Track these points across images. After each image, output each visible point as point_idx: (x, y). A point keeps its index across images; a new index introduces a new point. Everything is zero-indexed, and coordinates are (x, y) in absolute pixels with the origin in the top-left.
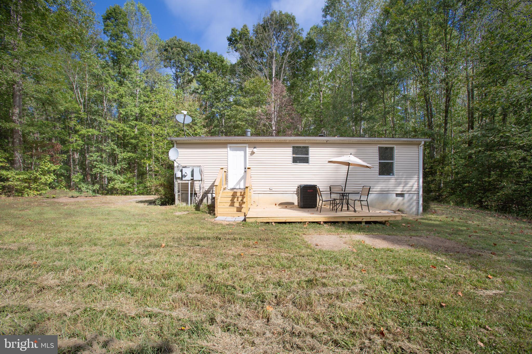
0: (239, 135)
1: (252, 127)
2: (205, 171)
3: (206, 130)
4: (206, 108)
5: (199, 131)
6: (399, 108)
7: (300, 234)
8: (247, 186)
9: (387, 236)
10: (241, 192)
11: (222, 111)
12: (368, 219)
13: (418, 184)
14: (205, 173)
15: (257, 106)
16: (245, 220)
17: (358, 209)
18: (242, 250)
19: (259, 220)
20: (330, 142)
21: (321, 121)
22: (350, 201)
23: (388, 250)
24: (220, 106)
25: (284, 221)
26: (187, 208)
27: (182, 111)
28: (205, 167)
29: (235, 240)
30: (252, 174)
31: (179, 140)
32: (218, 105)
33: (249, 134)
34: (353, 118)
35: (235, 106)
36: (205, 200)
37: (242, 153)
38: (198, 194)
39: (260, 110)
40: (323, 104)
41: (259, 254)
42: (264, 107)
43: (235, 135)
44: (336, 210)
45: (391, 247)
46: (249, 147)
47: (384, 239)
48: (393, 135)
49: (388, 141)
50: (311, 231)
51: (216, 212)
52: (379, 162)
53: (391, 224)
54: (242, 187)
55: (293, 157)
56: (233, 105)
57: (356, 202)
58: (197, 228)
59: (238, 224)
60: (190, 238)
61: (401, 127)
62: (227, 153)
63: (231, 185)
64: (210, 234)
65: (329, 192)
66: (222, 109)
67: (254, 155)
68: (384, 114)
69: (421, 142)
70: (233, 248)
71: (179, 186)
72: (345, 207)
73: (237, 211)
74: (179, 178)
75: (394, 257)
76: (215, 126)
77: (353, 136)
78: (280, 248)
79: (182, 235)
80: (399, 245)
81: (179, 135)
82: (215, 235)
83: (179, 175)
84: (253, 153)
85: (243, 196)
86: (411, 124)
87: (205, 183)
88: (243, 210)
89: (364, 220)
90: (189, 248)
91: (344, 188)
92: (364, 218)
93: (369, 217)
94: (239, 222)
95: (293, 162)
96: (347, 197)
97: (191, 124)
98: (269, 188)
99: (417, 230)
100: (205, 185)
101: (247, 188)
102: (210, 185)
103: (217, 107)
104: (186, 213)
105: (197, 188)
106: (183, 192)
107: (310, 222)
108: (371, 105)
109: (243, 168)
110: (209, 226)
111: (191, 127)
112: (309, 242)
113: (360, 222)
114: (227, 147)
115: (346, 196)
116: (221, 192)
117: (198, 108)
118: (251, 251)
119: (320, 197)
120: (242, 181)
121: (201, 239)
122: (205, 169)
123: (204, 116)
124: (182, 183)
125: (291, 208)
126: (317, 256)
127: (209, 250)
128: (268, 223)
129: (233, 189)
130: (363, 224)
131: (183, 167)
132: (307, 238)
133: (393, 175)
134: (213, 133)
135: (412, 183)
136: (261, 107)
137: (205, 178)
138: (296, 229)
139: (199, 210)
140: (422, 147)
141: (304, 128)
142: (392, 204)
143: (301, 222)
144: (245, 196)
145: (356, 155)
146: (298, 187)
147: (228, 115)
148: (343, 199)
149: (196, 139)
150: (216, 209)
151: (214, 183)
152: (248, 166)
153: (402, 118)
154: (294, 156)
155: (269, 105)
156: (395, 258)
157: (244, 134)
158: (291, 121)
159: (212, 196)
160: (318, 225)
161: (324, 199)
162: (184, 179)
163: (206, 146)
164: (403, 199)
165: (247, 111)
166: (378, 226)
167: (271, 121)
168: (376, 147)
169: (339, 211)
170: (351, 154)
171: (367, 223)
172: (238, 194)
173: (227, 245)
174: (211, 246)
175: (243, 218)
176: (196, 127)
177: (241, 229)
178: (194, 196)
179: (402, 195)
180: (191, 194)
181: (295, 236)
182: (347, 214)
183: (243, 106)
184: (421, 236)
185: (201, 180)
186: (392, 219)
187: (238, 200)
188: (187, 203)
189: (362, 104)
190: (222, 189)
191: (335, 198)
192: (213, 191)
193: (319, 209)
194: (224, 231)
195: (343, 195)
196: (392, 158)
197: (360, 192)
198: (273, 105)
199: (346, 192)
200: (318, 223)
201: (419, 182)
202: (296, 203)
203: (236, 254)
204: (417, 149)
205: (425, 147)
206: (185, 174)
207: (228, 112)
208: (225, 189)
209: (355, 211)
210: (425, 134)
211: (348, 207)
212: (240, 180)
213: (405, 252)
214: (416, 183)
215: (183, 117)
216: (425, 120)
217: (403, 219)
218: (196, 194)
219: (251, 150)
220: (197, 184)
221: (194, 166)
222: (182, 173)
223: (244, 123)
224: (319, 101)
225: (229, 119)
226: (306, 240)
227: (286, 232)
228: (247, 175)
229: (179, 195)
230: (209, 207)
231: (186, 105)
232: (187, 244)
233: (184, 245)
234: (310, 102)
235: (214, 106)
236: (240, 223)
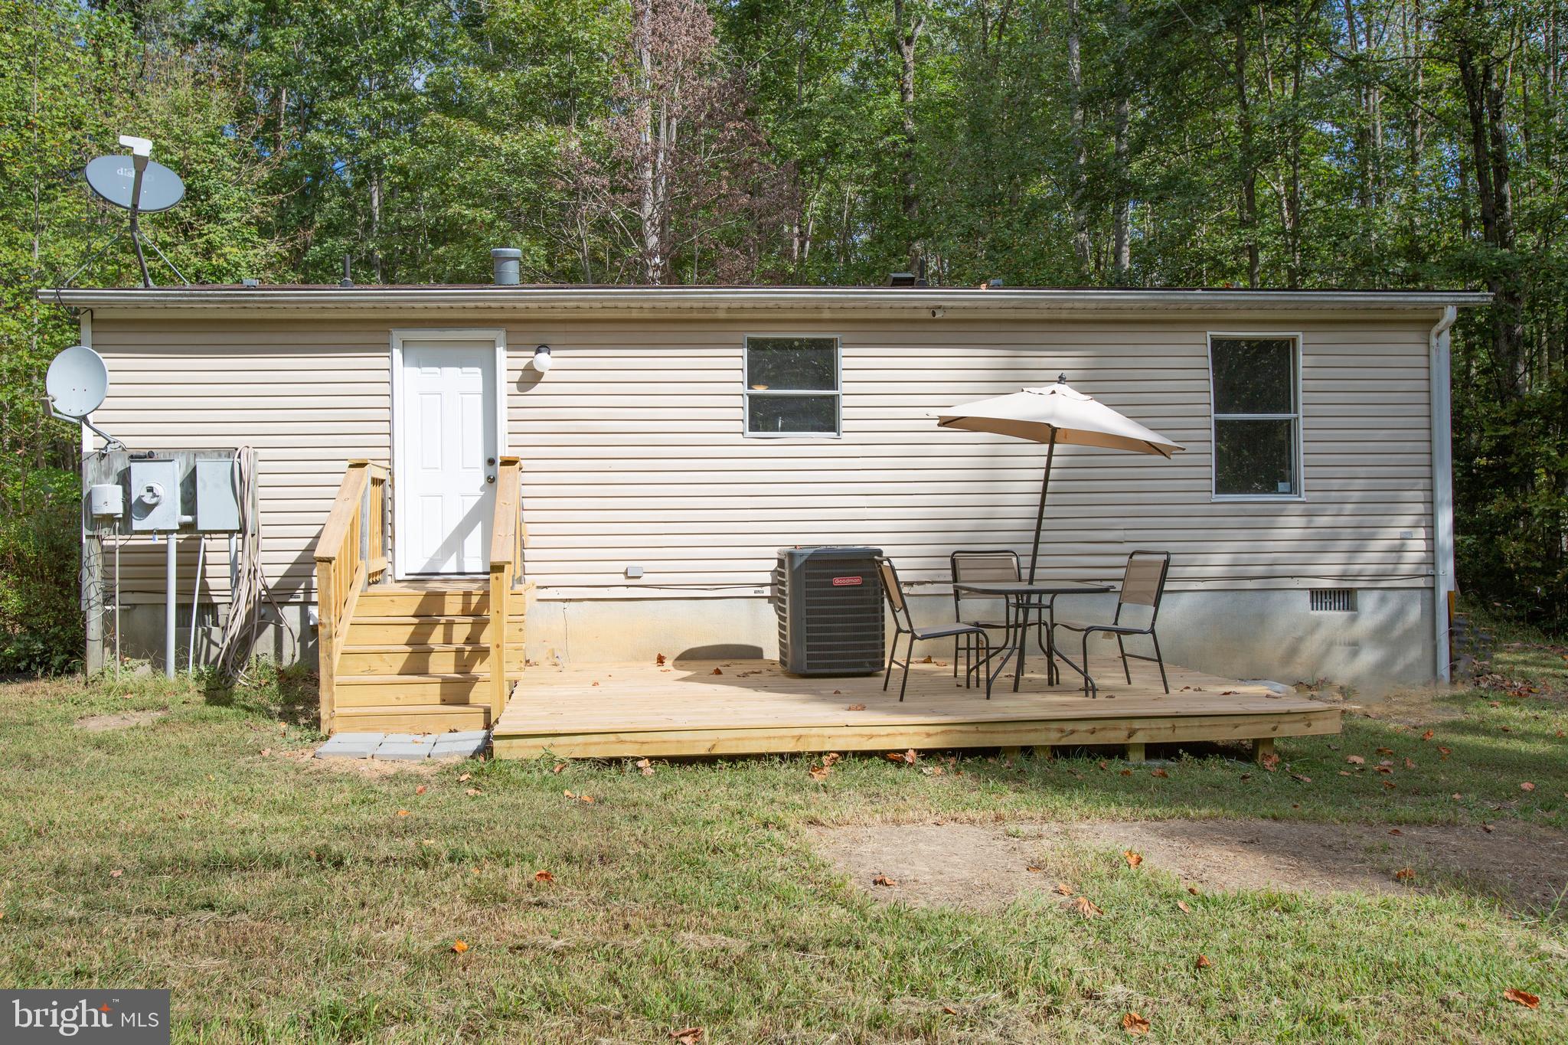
0: (458, 279)
1: (534, 233)
2: (263, 479)
3: (273, 247)
4: (271, 125)
5: (233, 252)
6: (1328, 128)
7: (791, 820)
8: (497, 558)
9: (1265, 823)
10: (467, 595)
11: (364, 144)
12: (1164, 735)
13: (1432, 538)
14: (262, 492)
15: (563, 121)
16: (486, 750)
17: (1108, 677)
18: (460, 920)
19: (564, 749)
20: (949, 315)
21: (908, 202)
22: (1060, 633)
23: (1271, 903)
24: (352, 116)
25: (702, 751)
26: (160, 691)
27: (125, 140)
28: (263, 454)
29: (426, 865)
30: (527, 490)
31: (111, 305)
32: (339, 112)
33: (512, 271)
34: (1076, 185)
35: (434, 116)
36: (264, 645)
37: (471, 378)
38: (222, 610)
39: (574, 144)
40: (916, 113)
41: (557, 944)
42: (595, 125)
43: (439, 279)
44: (989, 682)
45: (1286, 888)
46: (510, 346)
47: (1253, 842)
48: (1292, 273)
49: (1261, 306)
50: (852, 804)
51: (324, 711)
52: (1218, 423)
53: (1287, 756)
54: (474, 563)
55: (753, 398)
56: (425, 111)
57: (1097, 637)
58: (210, 802)
59: (449, 774)
60: (162, 862)
61: (1336, 232)
62: (385, 376)
63: (411, 556)
64: (284, 837)
65: (949, 589)
66: (362, 133)
67: (539, 388)
68: (1244, 161)
69: (1441, 308)
70: (409, 914)
71: (108, 565)
72: (1036, 671)
73: (444, 702)
74: (109, 519)
75: (1303, 943)
76: (332, 229)
77: (1082, 282)
78: (679, 901)
79: (113, 850)
80: (1330, 872)
81: (119, 276)
82: (313, 841)
83: (108, 499)
84: (530, 378)
85: (477, 614)
86: (1390, 217)
87: (265, 544)
88: (479, 695)
89: (1140, 738)
90: (154, 924)
91: (1026, 561)
92: (1137, 724)
93: (1168, 723)
94: (456, 759)
95: (754, 427)
96: (1046, 613)
97: (186, 215)
98: (622, 566)
99: (1429, 792)
100: (263, 557)
101: (497, 568)
102: (294, 556)
103: (336, 122)
104: (146, 719)
105: (217, 577)
106: (132, 599)
107: (843, 754)
108: (1176, 114)
109: (479, 461)
110: (282, 791)
111: (186, 230)
112: (838, 869)
113: (1118, 751)
114: (386, 347)
115: (1040, 607)
116: (354, 595)
117: (226, 122)
118: (515, 923)
119: (901, 615)
120: (476, 535)
121: (229, 865)
122: (263, 466)
123: (263, 173)
124: (125, 550)
125: (744, 680)
126: (880, 946)
127: (274, 929)
128: (617, 762)
129: (419, 579)
130: (1136, 758)
131: (134, 458)
132: (823, 845)
133: (1293, 489)
134: (316, 265)
135: (1396, 533)
136: (581, 126)
137: (264, 518)
138: (770, 794)
139: (228, 703)
140: (1446, 337)
141: (816, 241)
142: (1293, 652)
143: (794, 756)
144: (491, 614)
145: (1091, 385)
146: (781, 563)
147: (402, 170)
148: (1025, 625)
149: (211, 300)
150: (324, 695)
151: (311, 548)
152: (503, 452)
153: (1344, 186)
154: (760, 390)
155: (627, 112)
156: (1310, 948)
157: (486, 273)
158: (744, 200)
159: (305, 617)
160: (890, 771)
161: (921, 626)
162: (137, 525)
163: (264, 338)
164: (1353, 620)
165: (505, 148)
166: (1216, 770)
167: (638, 204)
168: (1198, 338)
169: (1003, 690)
170: (1061, 380)
171: (1153, 751)
172: (453, 606)
173: (377, 895)
174: (286, 905)
175: (474, 738)
176: (216, 233)
177: (467, 803)
178: (201, 621)
179: (1343, 597)
180: (183, 609)
181: (763, 834)
182: (1050, 705)
183: (481, 119)
184: (1449, 825)
185: (243, 530)
186: (1288, 729)
187: (448, 640)
188: (159, 664)
189: (1128, 107)
190: (361, 578)
191: (982, 620)
192: (308, 591)
193: (895, 682)
194: (365, 816)
195: (1023, 600)
196: (1283, 399)
197: (1118, 586)
198: (645, 113)
199: (1037, 586)
200: (892, 757)
201: (1432, 527)
202: (772, 652)
203: (428, 945)
204: (1422, 350)
205: (1467, 335)
206: (148, 499)
207: (397, 151)
208: (375, 578)
209: (1090, 689)
210: (1465, 269)
211: (1051, 665)
212: (463, 530)
213: (1364, 914)
214: (1421, 533)
215: (132, 174)
216: (1463, 191)
217: (1350, 731)
218: (209, 608)
219: (522, 363)
220: (216, 556)
221: (198, 452)
222: (127, 493)
223: (488, 215)
224: (895, 96)
225: (408, 188)
226: (822, 852)
227: (711, 814)
228: (499, 500)
229: (108, 619)
230: (286, 679)
231: (156, 103)
232: (145, 901)
233: (122, 909)
234: (850, 100)
235: (316, 115)
236: (459, 769)
